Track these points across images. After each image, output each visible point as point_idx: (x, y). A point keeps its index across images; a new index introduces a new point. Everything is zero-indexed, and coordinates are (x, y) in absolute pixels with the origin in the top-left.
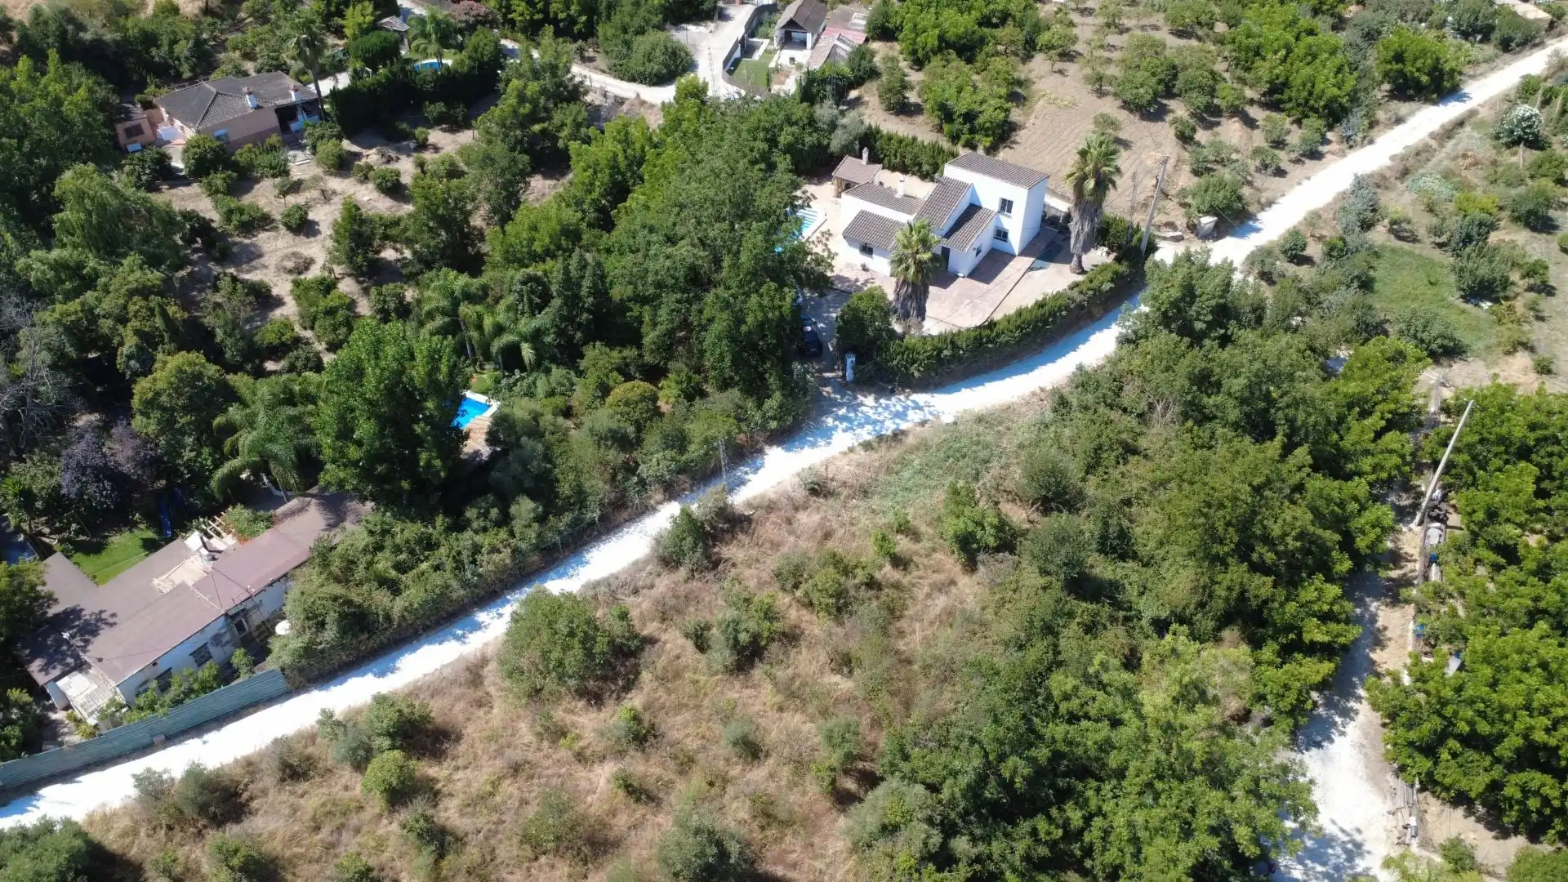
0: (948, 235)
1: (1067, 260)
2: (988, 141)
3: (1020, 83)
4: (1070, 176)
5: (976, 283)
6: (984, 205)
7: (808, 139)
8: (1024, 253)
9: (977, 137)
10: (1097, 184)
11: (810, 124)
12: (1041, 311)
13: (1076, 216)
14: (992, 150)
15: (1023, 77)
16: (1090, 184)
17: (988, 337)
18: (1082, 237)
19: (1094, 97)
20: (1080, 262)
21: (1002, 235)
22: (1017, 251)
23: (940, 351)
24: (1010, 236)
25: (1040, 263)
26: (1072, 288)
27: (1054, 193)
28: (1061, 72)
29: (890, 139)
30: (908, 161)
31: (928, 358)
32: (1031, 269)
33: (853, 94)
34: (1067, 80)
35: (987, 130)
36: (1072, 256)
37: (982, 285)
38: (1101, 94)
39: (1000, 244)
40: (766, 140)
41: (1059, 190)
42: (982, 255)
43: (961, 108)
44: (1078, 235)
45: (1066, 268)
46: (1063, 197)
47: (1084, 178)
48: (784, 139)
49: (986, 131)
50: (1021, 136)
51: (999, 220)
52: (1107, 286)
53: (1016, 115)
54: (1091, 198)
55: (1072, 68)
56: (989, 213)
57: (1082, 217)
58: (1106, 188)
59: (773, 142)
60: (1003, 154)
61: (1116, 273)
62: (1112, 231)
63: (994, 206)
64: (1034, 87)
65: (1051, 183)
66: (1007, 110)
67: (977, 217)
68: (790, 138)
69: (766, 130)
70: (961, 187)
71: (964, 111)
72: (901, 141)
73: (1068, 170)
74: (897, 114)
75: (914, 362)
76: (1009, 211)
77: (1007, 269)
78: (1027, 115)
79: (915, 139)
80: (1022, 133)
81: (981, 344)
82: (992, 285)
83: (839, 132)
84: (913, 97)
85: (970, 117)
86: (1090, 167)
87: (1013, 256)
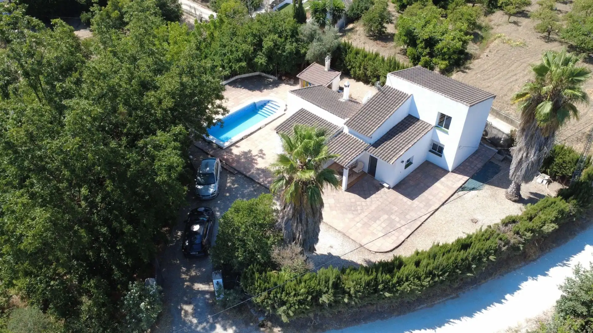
0: (376, 145)
1: (504, 183)
2: (443, 64)
3: (480, 28)
4: (519, 96)
5: (401, 197)
6: (421, 119)
7: (288, 47)
8: (457, 170)
9: (434, 60)
10: (556, 109)
11: (292, 36)
12: (463, 254)
13: (520, 143)
14: (446, 71)
15: (483, 24)
16: (546, 107)
17: (386, 283)
18: (524, 166)
19: (542, 42)
20: (518, 188)
21: (437, 149)
22: (450, 167)
23: (320, 294)
24: (445, 151)
25: (474, 183)
26: (506, 223)
27: (498, 114)
28: (515, 23)
29: (357, 53)
30: (369, 73)
31: (300, 303)
32: (462, 188)
33: (351, 26)
34: (520, 29)
35: (445, 54)
36: (510, 182)
37: (405, 199)
38: (548, 40)
39: (434, 158)
40: (253, 44)
41: (503, 112)
42: (411, 168)
43: (424, 34)
44: (520, 163)
45: (501, 192)
46: (507, 119)
47: (539, 100)
48: (267, 43)
49: (443, 55)
50: (474, 64)
51: (435, 134)
52: (549, 228)
53: (471, 48)
54: (543, 125)
55: (524, 21)
56: (426, 126)
57: (528, 146)
58: (565, 115)
59: (259, 45)
60: (456, 76)
61: (561, 212)
62: (557, 160)
63: (433, 120)
64: (491, 32)
65: (496, 105)
66: (465, 42)
67: (411, 129)
68: (271, 44)
69: (255, 36)
70: (401, 97)
71: (426, 37)
72: (365, 56)
73: (518, 90)
74: (375, 40)
75: (283, 303)
76: (447, 127)
77: (437, 184)
78: (483, 50)
79: (377, 55)
80: (476, 62)
81: (376, 291)
82: (416, 201)
83: (315, 43)
84: (390, 29)
85: (431, 43)
86: (548, 88)
87: (446, 172)
